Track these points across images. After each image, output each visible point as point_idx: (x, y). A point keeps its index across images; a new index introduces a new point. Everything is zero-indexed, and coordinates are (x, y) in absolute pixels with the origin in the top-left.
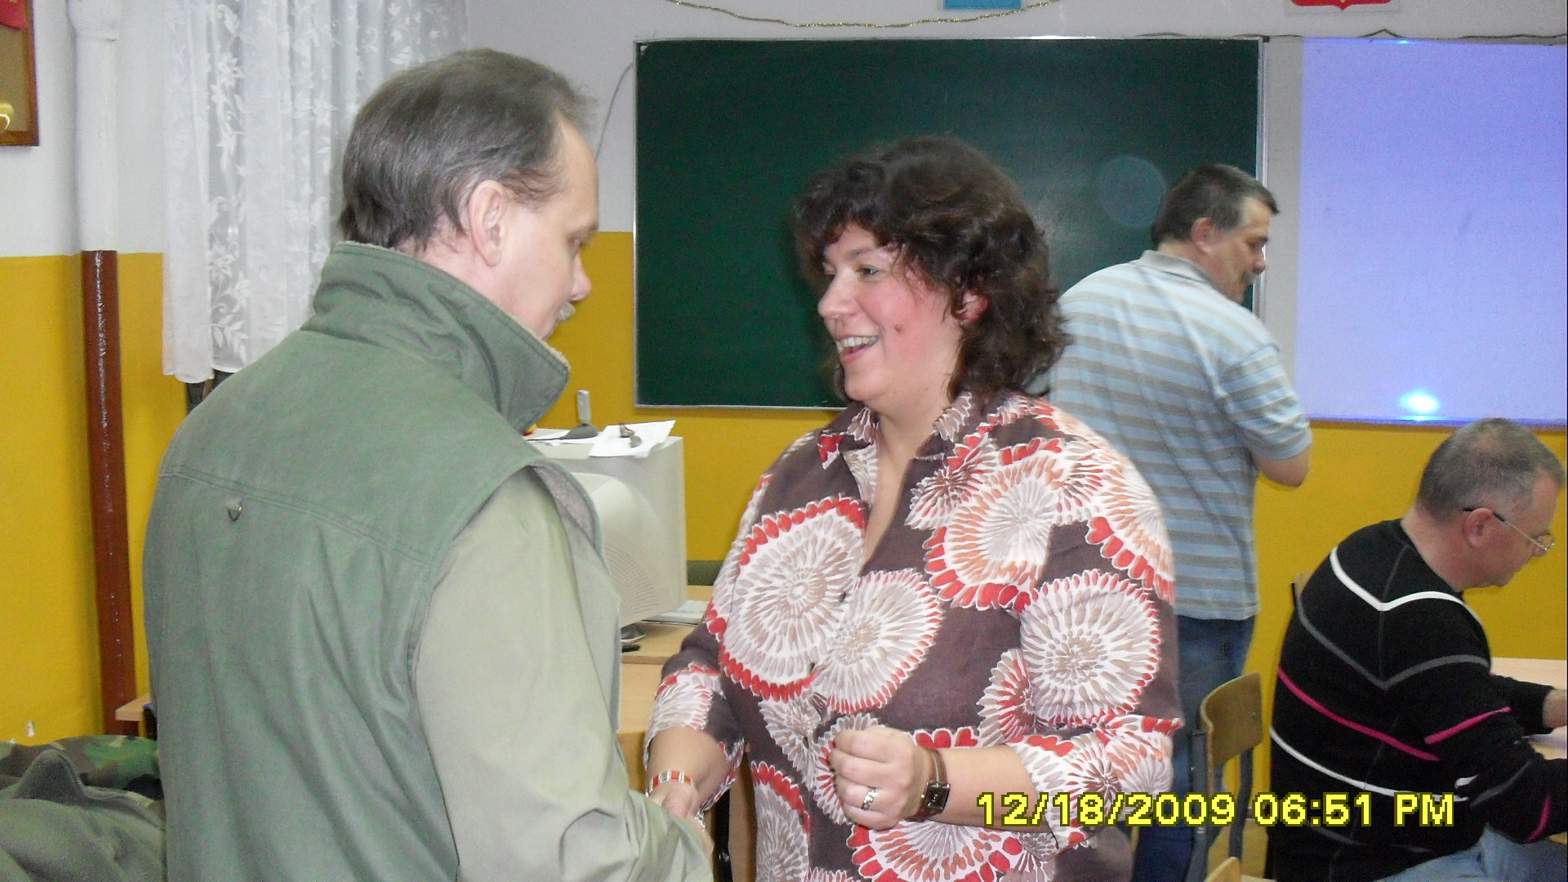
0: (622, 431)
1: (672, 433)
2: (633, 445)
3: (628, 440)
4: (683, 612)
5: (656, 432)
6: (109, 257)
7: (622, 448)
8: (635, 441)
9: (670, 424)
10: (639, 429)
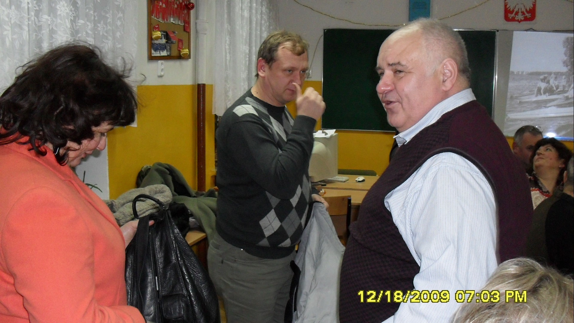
0: (322, 132)
1: (335, 132)
2: (326, 135)
3: (324, 134)
4: (336, 178)
5: (331, 132)
6: (204, 85)
7: (323, 136)
8: (326, 134)
9: (335, 130)
10: (327, 131)
